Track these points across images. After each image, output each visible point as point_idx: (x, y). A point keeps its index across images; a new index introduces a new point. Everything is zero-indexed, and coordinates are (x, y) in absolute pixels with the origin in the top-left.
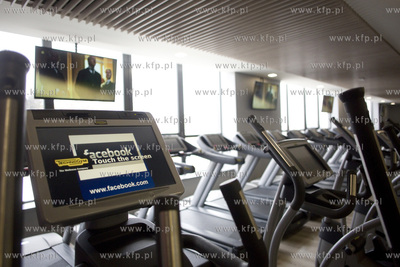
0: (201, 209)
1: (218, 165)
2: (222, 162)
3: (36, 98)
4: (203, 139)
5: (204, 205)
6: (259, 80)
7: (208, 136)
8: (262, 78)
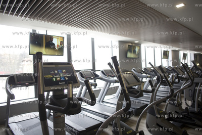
0: (101, 103)
1: (109, 83)
2: (111, 82)
3: (30, 54)
4: (102, 72)
5: (103, 102)
6: (130, 44)
7: (105, 70)
8: (132, 43)
